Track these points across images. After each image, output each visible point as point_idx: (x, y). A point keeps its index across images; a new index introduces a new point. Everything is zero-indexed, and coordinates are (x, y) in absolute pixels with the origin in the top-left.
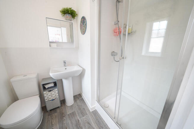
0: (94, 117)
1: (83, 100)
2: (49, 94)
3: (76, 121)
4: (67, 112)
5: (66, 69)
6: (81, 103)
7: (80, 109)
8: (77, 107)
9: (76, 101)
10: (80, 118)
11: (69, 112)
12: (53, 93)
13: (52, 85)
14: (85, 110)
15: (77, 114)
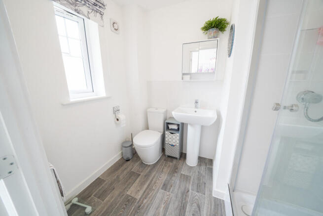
0: (213, 207)
1: (211, 171)
2: (170, 136)
3: (185, 188)
4: (182, 170)
5: (196, 112)
6: (205, 173)
7: (199, 179)
8: (197, 173)
9: (200, 165)
10: (193, 190)
11: (184, 171)
12: (174, 137)
13: (175, 127)
14: (205, 186)
15: (191, 183)
